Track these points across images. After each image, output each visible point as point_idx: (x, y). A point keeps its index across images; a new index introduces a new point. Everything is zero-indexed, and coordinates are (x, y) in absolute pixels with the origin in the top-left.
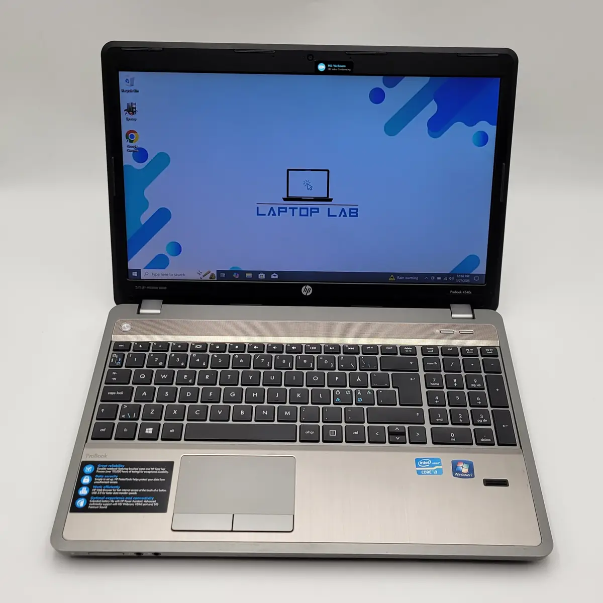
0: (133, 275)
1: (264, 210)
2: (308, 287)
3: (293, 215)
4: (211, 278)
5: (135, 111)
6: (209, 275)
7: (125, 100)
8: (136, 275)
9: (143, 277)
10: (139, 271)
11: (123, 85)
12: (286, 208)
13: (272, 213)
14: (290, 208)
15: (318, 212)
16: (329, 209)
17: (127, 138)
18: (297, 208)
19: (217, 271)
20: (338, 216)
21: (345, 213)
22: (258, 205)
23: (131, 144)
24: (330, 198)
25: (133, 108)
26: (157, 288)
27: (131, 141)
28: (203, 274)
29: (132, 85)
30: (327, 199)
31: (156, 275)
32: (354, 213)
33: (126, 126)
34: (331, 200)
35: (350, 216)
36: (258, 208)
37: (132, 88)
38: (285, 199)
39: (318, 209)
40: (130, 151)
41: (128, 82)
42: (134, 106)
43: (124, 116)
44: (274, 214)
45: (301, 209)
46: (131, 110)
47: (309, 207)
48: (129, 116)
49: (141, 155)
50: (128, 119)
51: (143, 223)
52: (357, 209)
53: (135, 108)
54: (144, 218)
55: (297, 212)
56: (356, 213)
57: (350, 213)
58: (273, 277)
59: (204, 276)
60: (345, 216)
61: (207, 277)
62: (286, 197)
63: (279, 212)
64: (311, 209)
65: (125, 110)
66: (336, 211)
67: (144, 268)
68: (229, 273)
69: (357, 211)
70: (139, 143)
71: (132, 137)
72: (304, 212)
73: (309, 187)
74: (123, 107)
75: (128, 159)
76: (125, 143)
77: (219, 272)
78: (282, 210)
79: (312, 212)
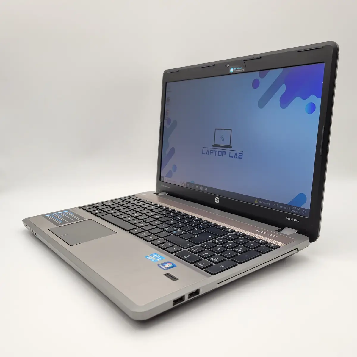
1: (205, 151)
3: (215, 155)
6: (184, 184)
12: (213, 151)
13: (208, 153)
14: (215, 151)
15: (225, 154)
16: (230, 153)
18: (217, 151)
19: (187, 182)
20: (233, 157)
21: (237, 156)
22: (203, 148)
24: (231, 146)
26: (167, 187)
28: (182, 183)
31: (168, 180)
32: (240, 156)
34: (231, 147)
35: (239, 158)
36: (203, 150)
38: (213, 146)
39: (225, 152)
45: (219, 151)
47: (222, 151)
52: (242, 154)
55: (217, 153)
56: (242, 156)
57: (239, 156)
60: (237, 158)
61: (183, 185)
62: (213, 144)
63: (211, 153)
64: (223, 152)
68: (190, 184)
69: (242, 155)
72: (220, 154)
73: (223, 139)
77: (187, 183)
78: (212, 152)
79: (223, 154)
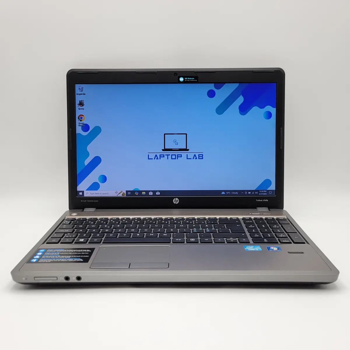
0: (80, 194)
1: (152, 156)
2: (177, 199)
3: (168, 159)
4: (123, 195)
5: (83, 105)
6: (122, 193)
7: (78, 99)
8: (81, 194)
9: (85, 195)
10: (83, 192)
11: (77, 91)
12: (164, 155)
14: (166, 155)
15: (181, 157)
16: (187, 155)
17: (79, 119)
18: (170, 155)
20: (192, 159)
21: (196, 157)
22: (149, 154)
23: (80, 122)
24: (187, 149)
25: (82, 103)
26: (93, 201)
27: (81, 121)
28: (118, 193)
29: (82, 91)
30: (186, 150)
31: (92, 194)
32: (201, 157)
33: (78, 113)
34: (188, 150)
35: (199, 159)
36: (148, 155)
37: (82, 93)
38: (163, 150)
39: (181, 155)
40: (80, 126)
41: (80, 90)
42: (83, 102)
43: (77, 107)
44: (157, 159)
45: (172, 155)
46: (81, 104)
47: (176, 154)
48: (81, 107)
49: (86, 128)
50: (79, 109)
51: (86, 165)
52: (202, 155)
53: (83, 103)
54: (87, 162)
55: (170, 157)
56: (202, 157)
57: (199, 157)
58: (157, 194)
59: (119, 194)
60: (196, 158)
61: (121, 195)
62: (164, 149)
63: (160, 157)
64: (178, 155)
65: (78, 104)
66: (191, 156)
67: (86, 190)
68: (133, 192)
69: (203, 156)
70: (85, 122)
71: (82, 118)
72: (174, 157)
73: (176, 143)
74: (77, 102)
75: (79, 130)
76: (77, 121)
77: (127, 192)
78: (162, 156)
79: (178, 157)
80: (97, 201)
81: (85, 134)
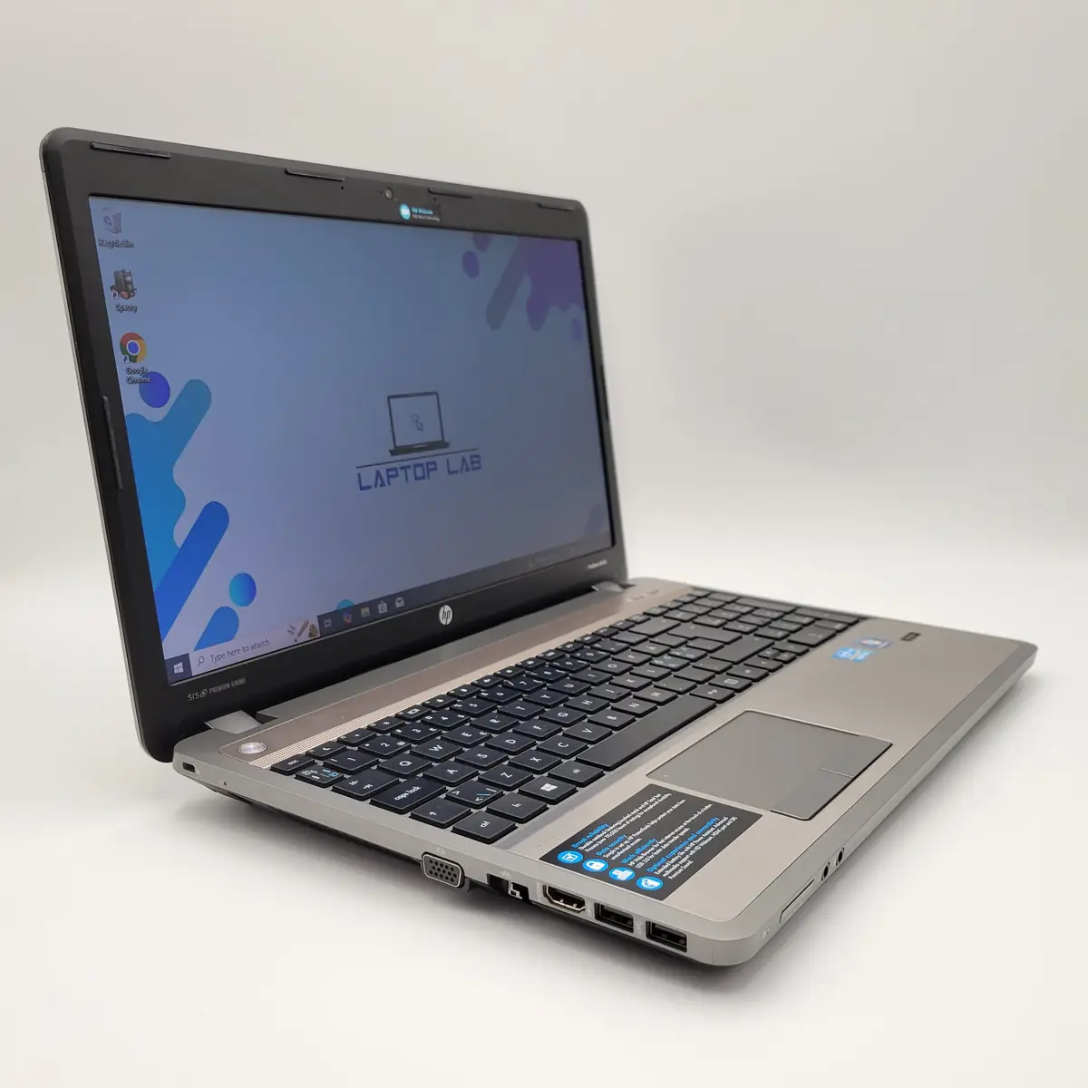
0: (176, 671)
1: (369, 478)
2: (447, 608)
3: (407, 481)
4: (311, 635)
5: (133, 291)
6: (307, 630)
7: (109, 264)
8: (181, 670)
9: (197, 670)
10: (185, 659)
11: (100, 231)
12: (395, 469)
13: (379, 482)
14: (402, 468)
15: (435, 469)
16: (448, 461)
17: (124, 351)
18: (409, 467)
19: (319, 617)
20: (458, 472)
21: (467, 465)
22: (359, 470)
23: (133, 366)
24: (445, 440)
25: (127, 283)
26: (228, 685)
27: (133, 359)
28: (298, 630)
29: (118, 231)
30: (442, 444)
31: (219, 657)
32: (475, 462)
33: (118, 326)
34: (447, 445)
35: (474, 469)
36: (359, 475)
37: (120, 237)
38: (393, 453)
39: (435, 463)
40: (133, 382)
41: (110, 224)
42: (129, 278)
43: (111, 300)
44: (382, 485)
45: (416, 466)
46: (124, 287)
47: (423, 461)
48: (124, 302)
49: (155, 388)
50: (121, 309)
51: (180, 546)
52: (479, 456)
53: (131, 283)
54: (182, 530)
55: (410, 472)
56: (478, 462)
57: (472, 462)
58: (398, 605)
59: (299, 635)
60: (468, 470)
61: (305, 637)
62: (393, 448)
63: (389, 477)
64: (428, 464)
65: (112, 288)
67: (196, 650)
68: (335, 615)
69: (480, 459)
70: (150, 363)
71: (134, 347)
72: (419, 472)
73: (419, 425)
74: (108, 281)
75: (132, 400)
76: (121, 365)
77: (321, 618)
78: (392, 473)
79: (429, 470)
80: (242, 681)
81: (156, 415)
